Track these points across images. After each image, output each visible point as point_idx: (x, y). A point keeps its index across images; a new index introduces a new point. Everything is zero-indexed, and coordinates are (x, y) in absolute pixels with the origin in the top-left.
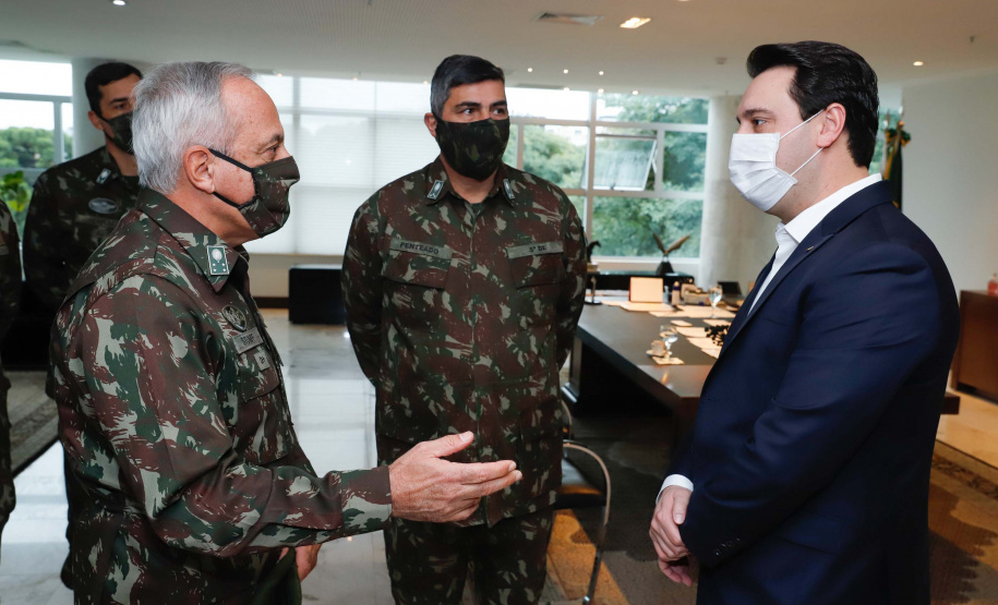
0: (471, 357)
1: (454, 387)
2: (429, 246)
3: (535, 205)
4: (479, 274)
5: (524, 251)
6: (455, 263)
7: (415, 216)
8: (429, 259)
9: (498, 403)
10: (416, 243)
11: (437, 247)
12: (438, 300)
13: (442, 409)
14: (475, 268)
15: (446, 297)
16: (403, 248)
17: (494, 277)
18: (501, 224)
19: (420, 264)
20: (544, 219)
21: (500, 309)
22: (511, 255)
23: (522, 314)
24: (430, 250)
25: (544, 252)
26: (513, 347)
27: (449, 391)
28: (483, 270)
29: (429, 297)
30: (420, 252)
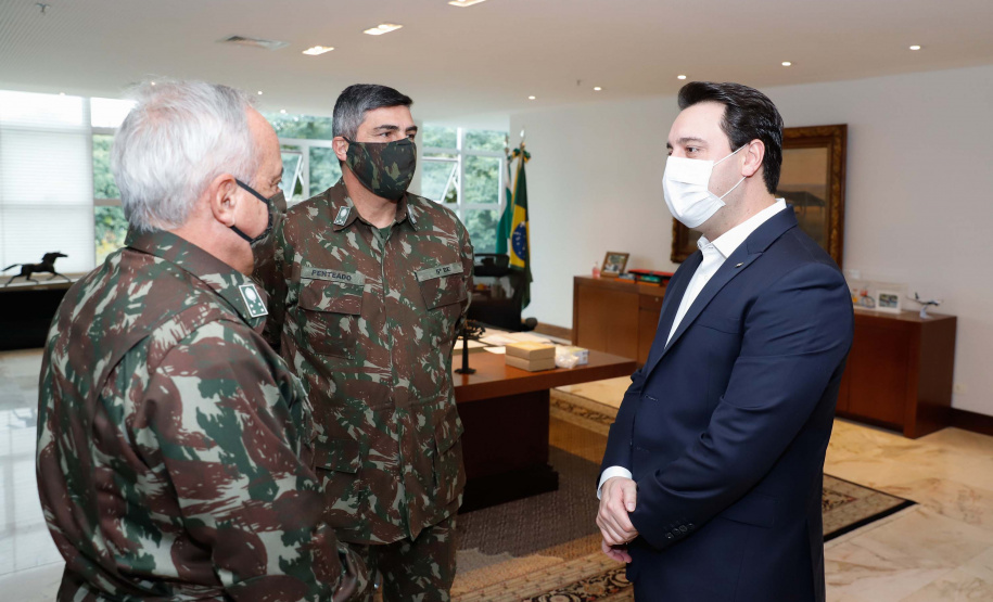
0: (390, 380)
1: (375, 411)
2: (342, 273)
3: (435, 229)
4: (391, 298)
5: (430, 274)
6: (368, 288)
7: (323, 243)
8: (342, 286)
9: (416, 421)
10: (329, 271)
11: (348, 274)
12: (354, 326)
13: (362, 433)
14: (388, 292)
15: (362, 323)
16: (315, 276)
17: (406, 300)
18: (407, 248)
19: (335, 291)
20: (444, 241)
21: (414, 331)
22: (421, 279)
23: (434, 335)
24: (343, 277)
25: (449, 273)
26: (427, 366)
27: (370, 415)
28: (395, 294)
29: (345, 324)
30: (333, 279)
